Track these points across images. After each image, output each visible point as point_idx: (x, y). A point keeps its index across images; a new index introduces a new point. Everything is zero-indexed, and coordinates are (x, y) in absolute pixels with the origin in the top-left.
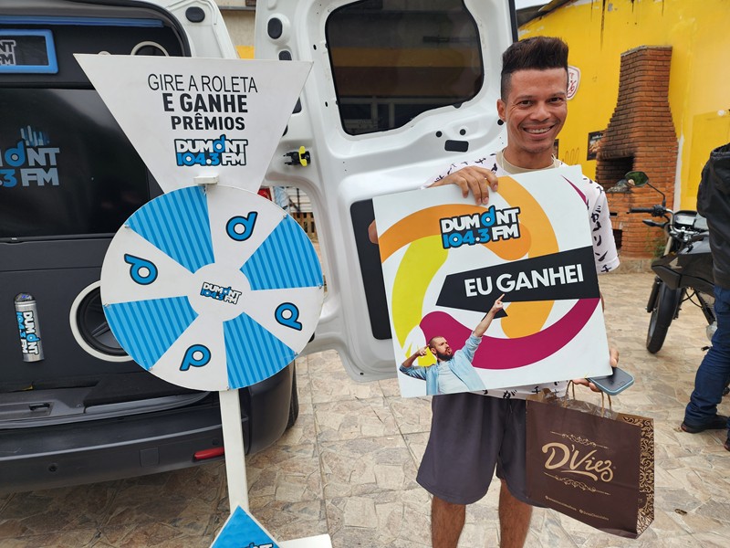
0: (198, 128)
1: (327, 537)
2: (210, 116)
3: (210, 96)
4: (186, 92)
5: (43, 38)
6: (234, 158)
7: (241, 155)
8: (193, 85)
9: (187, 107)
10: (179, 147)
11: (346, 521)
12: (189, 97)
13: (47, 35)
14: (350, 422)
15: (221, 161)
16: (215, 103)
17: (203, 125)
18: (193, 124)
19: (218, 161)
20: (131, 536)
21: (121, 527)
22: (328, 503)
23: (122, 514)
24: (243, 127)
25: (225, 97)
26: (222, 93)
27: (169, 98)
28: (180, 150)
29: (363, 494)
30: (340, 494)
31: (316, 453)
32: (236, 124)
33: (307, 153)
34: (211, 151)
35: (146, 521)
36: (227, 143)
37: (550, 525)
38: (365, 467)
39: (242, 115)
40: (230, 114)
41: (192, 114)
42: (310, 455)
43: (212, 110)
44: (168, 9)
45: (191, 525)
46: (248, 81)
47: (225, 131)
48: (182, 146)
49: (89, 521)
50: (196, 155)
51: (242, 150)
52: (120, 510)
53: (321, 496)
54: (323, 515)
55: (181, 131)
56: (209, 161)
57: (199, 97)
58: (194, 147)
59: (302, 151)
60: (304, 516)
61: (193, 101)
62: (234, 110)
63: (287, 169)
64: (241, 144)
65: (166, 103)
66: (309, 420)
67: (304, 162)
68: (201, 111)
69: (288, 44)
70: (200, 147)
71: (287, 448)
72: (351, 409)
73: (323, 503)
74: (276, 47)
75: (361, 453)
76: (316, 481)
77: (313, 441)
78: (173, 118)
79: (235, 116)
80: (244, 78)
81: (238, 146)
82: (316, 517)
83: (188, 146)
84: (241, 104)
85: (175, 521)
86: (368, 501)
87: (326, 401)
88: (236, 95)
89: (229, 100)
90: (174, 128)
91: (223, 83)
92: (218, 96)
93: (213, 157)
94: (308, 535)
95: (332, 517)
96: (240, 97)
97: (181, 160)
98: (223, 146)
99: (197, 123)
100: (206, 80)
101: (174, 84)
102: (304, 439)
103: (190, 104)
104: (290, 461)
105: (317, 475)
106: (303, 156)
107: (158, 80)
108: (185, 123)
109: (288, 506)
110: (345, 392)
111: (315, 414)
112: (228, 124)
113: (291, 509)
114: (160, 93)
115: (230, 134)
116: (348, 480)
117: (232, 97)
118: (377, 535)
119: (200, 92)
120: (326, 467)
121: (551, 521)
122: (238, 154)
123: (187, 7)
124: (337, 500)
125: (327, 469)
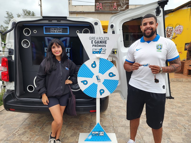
0: (97, 47)
1: (115, 134)
2: (100, 44)
3: (100, 41)
4: (96, 40)
5: (67, 28)
6: (103, 52)
7: (105, 52)
8: (97, 39)
9: (96, 43)
10: (93, 50)
11: (119, 131)
12: (96, 41)
13: (68, 27)
14: (119, 111)
15: (101, 53)
16: (101, 42)
17: (98, 46)
18: (96, 46)
19: (100, 53)
20: (73, 128)
21: (71, 126)
22: (114, 127)
23: (71, 123)
24: (105, 47)
25: (103, 41)
26: (102, 40)
27: (93, 41)
28: (93, 51)
29: (122, 126)
30: (117, 126)
31: (111, 117)
32: (104, 46)
33: (116, 51)
34: (99, 51)
35: (76, 125)
36: (102, 50)
37: (168, 139)
38: (122, 121)
39: (105, 44)
40: (103, 44)
41: (96, 44)
42: (110, 117)
43: (100, 43)
44: (91, 23)
45: (85, 127)
46: (107, 38)
47: (102, 47)
48: (94, 50)
49: (65, 124)
50: (96, 52)
51: (105, 51)
52: (70, 122)
53: (113, 125)
54: (113, 129)
55: (94, 47)
56: (98, 53)
57: (98, 41)
58: (96, 50)
59: (115, 51)
60: (109, 129)
61: (97, 42)
62: (104, 43)
63: (112, 54)
64: (105, 50)
65: (92, 42)
66: (109, 110)
67: (115, 53)
68: (98, 44)
69: (114, 29)
70: (97, 50)
71: (104, 115)
72: (119, 108)
73: (113, 127)
74: (112, 30)
75: (121, 118)
76: (111, 122)
77: (110, 114)
78: (93, 45)
79: (104, 44)
80: (107, 37)
81: (104, 50)
82: (112, 130)
83: (95, 50)
84: (106, 42)
85: (82, 126)
86: (124, 128)
87: (113, 106)
88: (105, 41)
89: (103, 42)
90: (93, 47)
91: (103, 38)
92: (101, 41)
93: (99, 52)
94: (110, 133)
95: (116, 130)
96: (106, 41)
97: (93, 53)
98: (101, 50)
99: (97, 46)
100: (100, 38)
101: (94, 39)
102: (108, 114)
103: (96, 42)
104: (105, 118)
105: (111, 121)
106: (115, 52)
107: (91, 38)
108: (95, 46)
109: (105, 127)
110: (117, 104)
111: (110, 109)
112: (103, 46)
113: (106, 127)
114: (91, 40)
115: (103, 48)
116: (119, 123)
117: (104, 41)
118: (126, 135)
119: (98, 40)
120: (113, 120)
121: (168, 138)
122: (104, 52)
123: (94, 23)
124: (116, 127)
125: (114, 120)
